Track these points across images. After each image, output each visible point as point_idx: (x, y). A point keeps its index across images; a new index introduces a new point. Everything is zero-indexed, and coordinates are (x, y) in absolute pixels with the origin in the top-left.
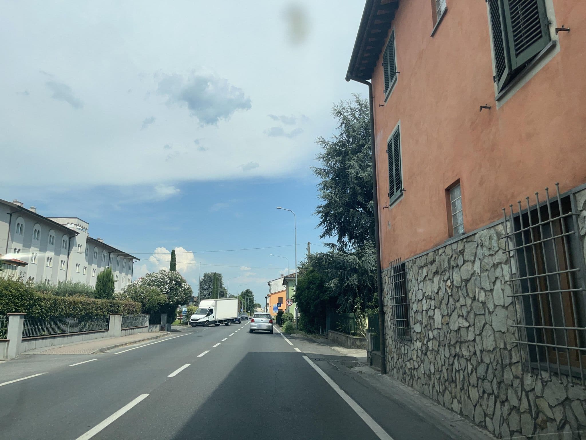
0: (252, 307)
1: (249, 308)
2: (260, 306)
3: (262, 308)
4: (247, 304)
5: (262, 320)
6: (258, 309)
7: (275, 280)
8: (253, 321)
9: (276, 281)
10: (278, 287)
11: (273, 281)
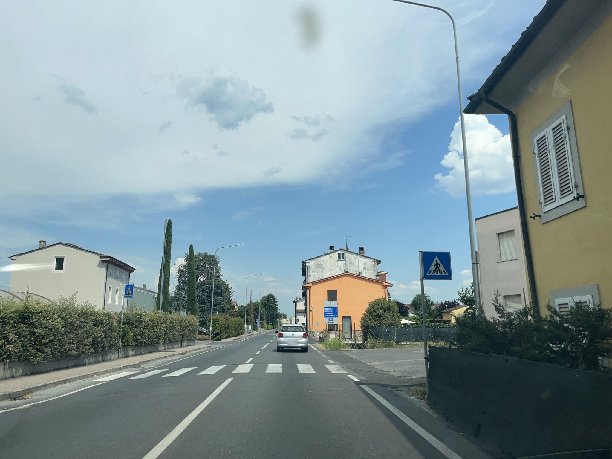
0: (274, 318)
1: (272, 318)
2: (285, 317)
3: (288, 319)
4: (268, 313)
5: (293, 335)
6: (284, 321)
7: (318, 257)
8: (281, 336)
9: (320, 259)
10: (322, 271)
11: (313, 259)
